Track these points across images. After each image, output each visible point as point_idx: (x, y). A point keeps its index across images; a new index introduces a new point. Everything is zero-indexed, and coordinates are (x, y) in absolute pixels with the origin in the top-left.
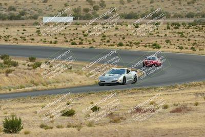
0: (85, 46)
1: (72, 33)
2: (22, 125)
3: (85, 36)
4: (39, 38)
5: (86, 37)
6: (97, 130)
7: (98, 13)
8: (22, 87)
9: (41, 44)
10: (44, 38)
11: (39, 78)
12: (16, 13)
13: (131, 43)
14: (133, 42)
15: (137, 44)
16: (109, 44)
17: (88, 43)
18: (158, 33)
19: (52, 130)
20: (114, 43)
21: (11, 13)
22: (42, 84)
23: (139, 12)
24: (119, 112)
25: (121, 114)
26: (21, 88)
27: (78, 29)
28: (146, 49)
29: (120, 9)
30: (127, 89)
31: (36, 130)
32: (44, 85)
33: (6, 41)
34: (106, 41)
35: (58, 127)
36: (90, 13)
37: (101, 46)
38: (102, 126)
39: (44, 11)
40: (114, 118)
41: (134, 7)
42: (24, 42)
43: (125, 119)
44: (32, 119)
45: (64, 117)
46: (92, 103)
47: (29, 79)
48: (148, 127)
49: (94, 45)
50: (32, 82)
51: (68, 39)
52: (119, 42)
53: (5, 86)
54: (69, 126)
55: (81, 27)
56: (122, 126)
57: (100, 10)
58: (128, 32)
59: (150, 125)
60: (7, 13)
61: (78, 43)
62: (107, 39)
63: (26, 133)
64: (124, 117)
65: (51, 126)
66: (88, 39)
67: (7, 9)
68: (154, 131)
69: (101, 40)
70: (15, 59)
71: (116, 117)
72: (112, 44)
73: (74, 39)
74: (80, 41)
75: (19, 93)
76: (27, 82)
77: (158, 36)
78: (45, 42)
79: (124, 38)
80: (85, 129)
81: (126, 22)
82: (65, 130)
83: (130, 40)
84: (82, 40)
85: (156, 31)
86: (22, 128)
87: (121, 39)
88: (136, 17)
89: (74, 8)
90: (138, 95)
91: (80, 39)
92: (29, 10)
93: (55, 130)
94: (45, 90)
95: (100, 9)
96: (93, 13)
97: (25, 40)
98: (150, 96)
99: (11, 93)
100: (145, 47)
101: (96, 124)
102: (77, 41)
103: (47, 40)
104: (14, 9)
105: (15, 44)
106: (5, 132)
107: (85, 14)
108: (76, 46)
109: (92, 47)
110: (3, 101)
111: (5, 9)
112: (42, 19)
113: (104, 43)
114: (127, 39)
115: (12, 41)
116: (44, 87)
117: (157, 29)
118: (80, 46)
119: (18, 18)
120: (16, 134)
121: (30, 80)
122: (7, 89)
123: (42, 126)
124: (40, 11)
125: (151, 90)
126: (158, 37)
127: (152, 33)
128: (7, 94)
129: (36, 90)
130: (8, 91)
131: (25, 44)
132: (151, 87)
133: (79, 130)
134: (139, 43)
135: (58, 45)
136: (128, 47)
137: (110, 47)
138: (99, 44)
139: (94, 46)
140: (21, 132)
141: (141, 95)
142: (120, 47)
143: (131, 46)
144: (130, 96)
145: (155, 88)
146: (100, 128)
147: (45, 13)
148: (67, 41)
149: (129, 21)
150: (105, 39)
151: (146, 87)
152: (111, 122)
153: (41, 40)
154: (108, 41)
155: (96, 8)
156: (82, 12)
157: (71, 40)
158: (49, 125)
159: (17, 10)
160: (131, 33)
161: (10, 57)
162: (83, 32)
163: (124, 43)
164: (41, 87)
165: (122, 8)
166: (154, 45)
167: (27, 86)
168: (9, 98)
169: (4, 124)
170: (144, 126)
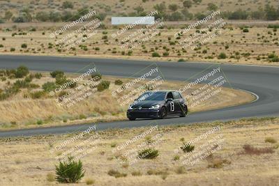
0: (172, 59)
1: (153, 41)
2: (83, 172)
3: (172, 44)
4: (106, 47)
5: (172, 46)
6: (191, 179)
7: (190, 11)
8: (82, 117)
9: (109, 56)
10: (114, 47)
11: (107, 104)
12: (73, 12)
13: (237, 54)
14: (241, 53)
15: (246, 55)
16: (206, 55)
17: (176, 54)
18: (277, 39)
19: (126, 178)
20: (214, 54)
21: (66, 12)
22: (111, 112)
23: (249, 9)
24: (222, 152)
25: (223, 156)
26: (81, 119)
27: (162, 34)
28: (259, 62)
29: (221, 6)
30: (232, 120)
31: (104, 179)
32: (113, 115)
33: (59, 51)
34: (201, 51)
35: (134, 174)
36: (179, 11)
37: (195, 58)
38: (196, 172)
39: (113, 9)
40: (214, 162)
41: (242, 3)
42: (84, 53)
43: (230, 163)
44: (96, 162)
45: (142, 160)
46: (182, 140)
47: (93, 105)
48: (264, 174)
49: (184, 57)
50: (97, 110)
51: (148, 49)
52: (220, 52)
53: (59, 116)
54: (150, 173)
55: (167, 31)
56: (226, 173)
57: (193, 7)
58: (233, 39)
59: (266, 171)
60: (61, 12)
61: (162, 55)
62: (204, 48)
63: (88, 183)
64: (229, 159)
65: (125, 173)
66: (176, 48)
67: (61, 5)
68: (272, 179)
69: (195, 50)
70: (72, 77)
71: (216, 160)
72: (210, 55)
73: (157, 49)
74: (165, 51)
75: (78, 125)
76: (90, 110)
77: (276, 44)
78: (114, 52)
79: (227, 48)
80: (173, 177)
81: (231, 25)
82: (143, 178)
83: (237, 50)
84: (168, 50)
85: (274, 37)
86: (83, 176)
87: (223, 48)
88: (244, 17)
89: (155, 5)
90: (248, 129)
91: (164, 48)
92: (92, 8)
93: (130, 179)
94: (115, 121)
95: (193, 5)
96: (184, 12)
97: (86, 50)
98: (265, 130)
99: (67, 126)
100: (258, 59)
101: (188, 170)
102: (161, 51)
103: (117, 50)
104: (70, 6)
105: (72, 55)
106: (59, 181)
107: (171, 14)
108: (159, 59)
109: (181, 60)
110: (55, 136)
111: (58, 5)
112: (110, 20)
113: (198, 55)
114: (231, 49)
115: (67, 52)
116: (114, 118)
117: (275, 34)
118: (165, 59)
119: (75, 18)
120: (74, 184)
121: (94, 107)
122: (61, 120)
123: (111, 173)
124: (108, 9)
125: (267, 122)
126: (275, 46)
127: (268, 39)
128: (60, 127)
129: (101, 122)
130: (62, 122)
131: (86, 56)
132: (266, 116)
133: (164, 179)
134: (249, 54)
135: (133, 58)
136: (233, 60)
137: (208, 60)
138: (191, 55)
139: (185, 59)
140: (81, 181)
141: (252, 128)
142: (222, 60)
143: (238, 58)
144: (236, 130)
145: (272, 119)
146: (194, 175)
147: (114, 12)
148: (146, 52)
149: (235, 22)
150: (200, 48)
151: (259, 118)
152: (209, 166)
153: (110, 50)
154: (205, 52)
155: (187, 5)
156: (167, 10)
157: (152, 50)
158: (122, 171)
159: (75, 6)
160: (237, 40)
161: (65, 74)
162: (169, 39)
163: (227, 55)
164: (109, 117)
165: (225, 5)
166: (270, 57)
167: (89, 116)
168: (64, 132)
169: (57, 169)
170: (257, 172)
